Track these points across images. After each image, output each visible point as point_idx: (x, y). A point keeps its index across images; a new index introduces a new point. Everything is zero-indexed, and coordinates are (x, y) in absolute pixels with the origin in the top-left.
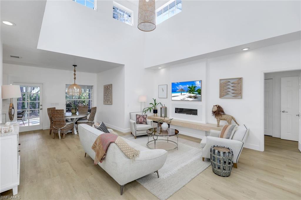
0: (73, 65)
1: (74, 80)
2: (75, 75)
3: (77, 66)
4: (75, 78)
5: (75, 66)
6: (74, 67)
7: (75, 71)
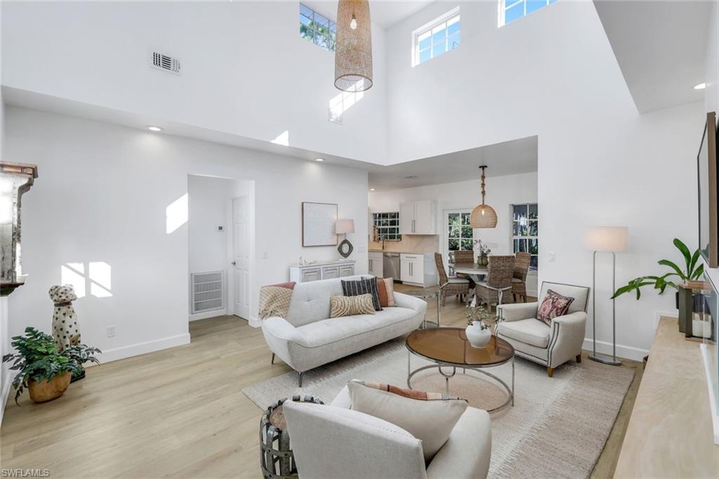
0: (480, 167)
1: (482, 195)
2: (483, 185)
3: (486, 167)
4: (483, 193)
5: (483, 167)
6: (481, 169)
7: (483, 177)
